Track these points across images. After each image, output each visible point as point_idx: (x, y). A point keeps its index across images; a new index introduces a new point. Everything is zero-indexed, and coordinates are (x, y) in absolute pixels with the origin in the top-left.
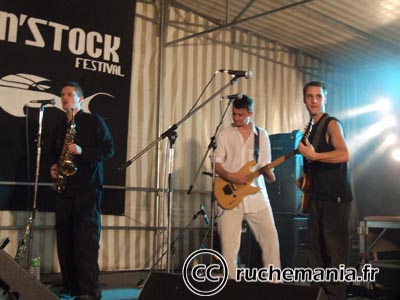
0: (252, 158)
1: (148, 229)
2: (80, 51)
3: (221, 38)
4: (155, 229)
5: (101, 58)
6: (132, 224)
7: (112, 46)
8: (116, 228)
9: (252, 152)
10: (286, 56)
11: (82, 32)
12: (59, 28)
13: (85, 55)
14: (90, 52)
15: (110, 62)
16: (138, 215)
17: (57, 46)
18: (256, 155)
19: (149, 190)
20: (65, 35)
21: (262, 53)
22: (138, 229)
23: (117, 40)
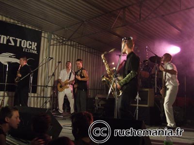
0: (68, 79)
1: (43, 97)
2: (25, 47)
3: (67, 43)
4: (46, 97)
5: (31, 49)
6: (39, 96)
7: (34, 45)
8: (34, 97)
9: (69, 77)
10: (87, 49)
11: (25, 41)
12: (19, 40)
13: (26, 48)
14: (28, 47)
15: (34, 50)
16: (41, 93)
17: (18, 45)
18: (70, 78)
19: (44, 86)
20: (21, 42)
21: (79, 48)
22: (41, 97)
23: (36, 44)
